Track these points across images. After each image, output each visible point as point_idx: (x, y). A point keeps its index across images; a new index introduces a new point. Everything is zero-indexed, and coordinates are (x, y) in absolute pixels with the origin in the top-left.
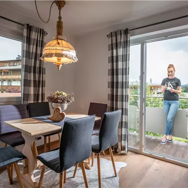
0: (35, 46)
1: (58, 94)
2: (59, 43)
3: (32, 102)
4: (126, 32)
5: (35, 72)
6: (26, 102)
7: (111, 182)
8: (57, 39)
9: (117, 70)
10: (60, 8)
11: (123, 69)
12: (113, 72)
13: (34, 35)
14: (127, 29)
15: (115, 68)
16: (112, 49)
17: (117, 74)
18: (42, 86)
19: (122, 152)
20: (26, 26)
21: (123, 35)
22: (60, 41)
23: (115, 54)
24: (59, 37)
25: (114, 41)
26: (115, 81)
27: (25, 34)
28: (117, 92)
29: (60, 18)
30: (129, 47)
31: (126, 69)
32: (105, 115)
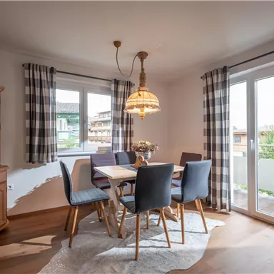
0: (122, 99)
1: (141, 143)
2: (140, 95)
3: (120, 151)
4: (225, 70)
5: (122, 123)
6: (115, 152)
7: (199, 237)
8: (139, 90)
9: (214, 115)
10: (142, 61)
11: (221, 113)
12: (210, 118)
13: (121, 89)
14: (225, 67)
15: (211, 113)
16: (207, 92)
17: (214, 120)
18: (130, 136)
19: (223, 210)
20: (113, 81)
21: (220, 75)
22: (141, 93)
23: (210, 98)
24: (141, 89)
25: (210, 83)
26: (211, 128)
27: (113, 89)
28: (214, 140)
29: (143, 70)
30: (229, 87)
31: (225, 113)
32: (187, 164)
